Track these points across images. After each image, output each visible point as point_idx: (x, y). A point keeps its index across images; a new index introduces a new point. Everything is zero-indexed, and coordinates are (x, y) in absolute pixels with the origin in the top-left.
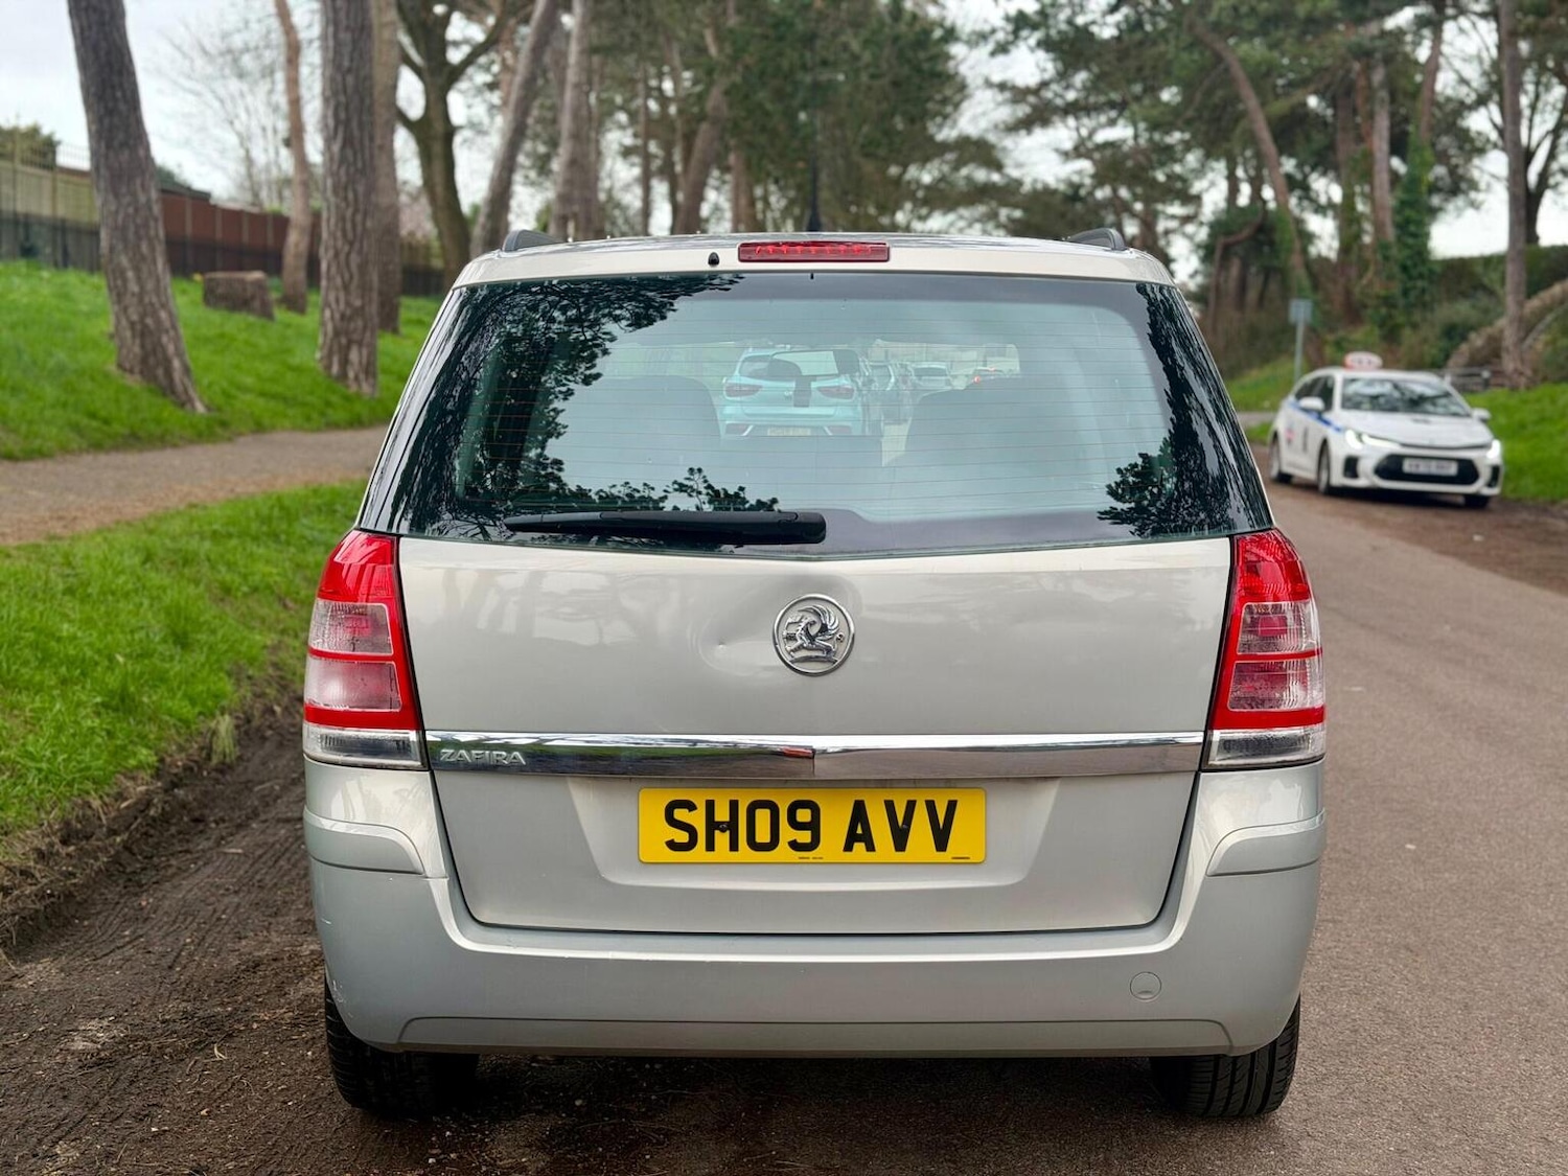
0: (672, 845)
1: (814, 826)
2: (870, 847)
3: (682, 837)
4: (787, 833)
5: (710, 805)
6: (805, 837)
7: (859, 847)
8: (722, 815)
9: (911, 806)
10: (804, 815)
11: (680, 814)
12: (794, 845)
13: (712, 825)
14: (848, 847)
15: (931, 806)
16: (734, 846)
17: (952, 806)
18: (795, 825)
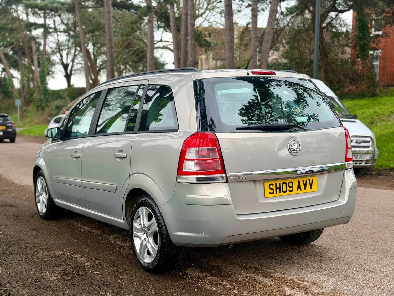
0: (270, 193)
1: (292, 187)
2: (301, 190)
3: (272, 191)
4: (288, 189)
5: (276, 184)
6: (291, 189)
7: (299, 190)
8: (278, 186)
9: (306, 181)
10: (291, 185)
11: (271, 187)
12: (290, 191)
13: (277, 188)
14: (298, 190)
15: (309, 180)
16: (280, 192)
17: (312, 180)
18: (290, 187)
